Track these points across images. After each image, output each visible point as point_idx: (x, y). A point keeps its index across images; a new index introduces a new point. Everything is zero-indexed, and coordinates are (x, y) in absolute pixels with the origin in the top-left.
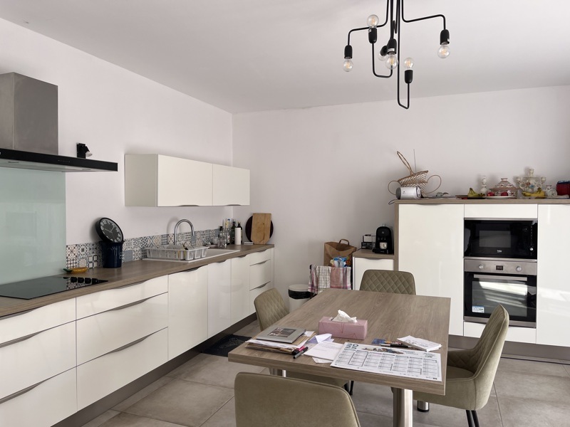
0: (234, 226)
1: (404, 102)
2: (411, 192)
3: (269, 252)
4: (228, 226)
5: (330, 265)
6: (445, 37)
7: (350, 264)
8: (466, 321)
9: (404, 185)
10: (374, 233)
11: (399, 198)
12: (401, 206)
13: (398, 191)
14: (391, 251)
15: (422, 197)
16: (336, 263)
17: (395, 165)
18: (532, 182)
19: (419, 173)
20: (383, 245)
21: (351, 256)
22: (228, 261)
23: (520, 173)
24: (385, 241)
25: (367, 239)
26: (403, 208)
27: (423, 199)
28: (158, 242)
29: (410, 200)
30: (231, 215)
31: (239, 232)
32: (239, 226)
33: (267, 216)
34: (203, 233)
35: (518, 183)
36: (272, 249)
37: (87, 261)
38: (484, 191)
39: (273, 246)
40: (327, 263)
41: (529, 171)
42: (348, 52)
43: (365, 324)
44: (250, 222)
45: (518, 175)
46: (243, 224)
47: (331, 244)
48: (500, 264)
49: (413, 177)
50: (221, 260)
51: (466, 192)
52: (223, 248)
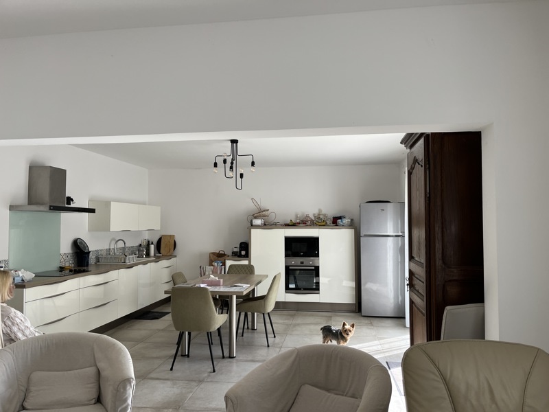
0: (148, 244)
1: (239, 187)
2: (258, 222)
3: (173, 260)
4: (145, 244)
5: (213, 266)
6: (253, 164)
7: (224, 264)
8: (286, 292)
9: (256, 218)
10: (238, 246)
11: (252, 225)
12: (252, 230)
13: (252, 221)
14: (247, 256)
15: (265, 225)
16: (216, 264)
17: (250, 206)
18: (321, 217)
19: (265, 211)
20: (243, 253)
21: (225, 260)
22: (149, 264)
23: (316, 212)
24: (244, 249)
25: (235, 250)
26: (254, 231)
27: (266, 226)
28: (104, 253)
29: (257, 227)
30: (147, 236)
31: (152, 247)
32: (152, 244)
33: (172, 237)
34: (129, 248)
35: (315, 217)
36: (175, 259)
37: (69, 263)
38: (298, 221)
39: (176, 256)
40: (211, 264)
41: (320, 210)
42: (216, 165)
43: (222, 280)
44: (159, 241)
45: (315, 212)
46: (155, 242)
47: (213, 253)
48: (302, 261)
49: (260, 213)
50: (145, 263)
51: (288, 222)
52: (143, 257)
